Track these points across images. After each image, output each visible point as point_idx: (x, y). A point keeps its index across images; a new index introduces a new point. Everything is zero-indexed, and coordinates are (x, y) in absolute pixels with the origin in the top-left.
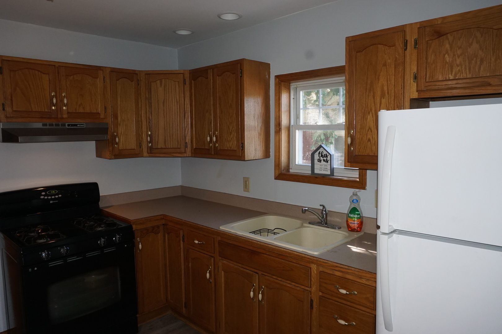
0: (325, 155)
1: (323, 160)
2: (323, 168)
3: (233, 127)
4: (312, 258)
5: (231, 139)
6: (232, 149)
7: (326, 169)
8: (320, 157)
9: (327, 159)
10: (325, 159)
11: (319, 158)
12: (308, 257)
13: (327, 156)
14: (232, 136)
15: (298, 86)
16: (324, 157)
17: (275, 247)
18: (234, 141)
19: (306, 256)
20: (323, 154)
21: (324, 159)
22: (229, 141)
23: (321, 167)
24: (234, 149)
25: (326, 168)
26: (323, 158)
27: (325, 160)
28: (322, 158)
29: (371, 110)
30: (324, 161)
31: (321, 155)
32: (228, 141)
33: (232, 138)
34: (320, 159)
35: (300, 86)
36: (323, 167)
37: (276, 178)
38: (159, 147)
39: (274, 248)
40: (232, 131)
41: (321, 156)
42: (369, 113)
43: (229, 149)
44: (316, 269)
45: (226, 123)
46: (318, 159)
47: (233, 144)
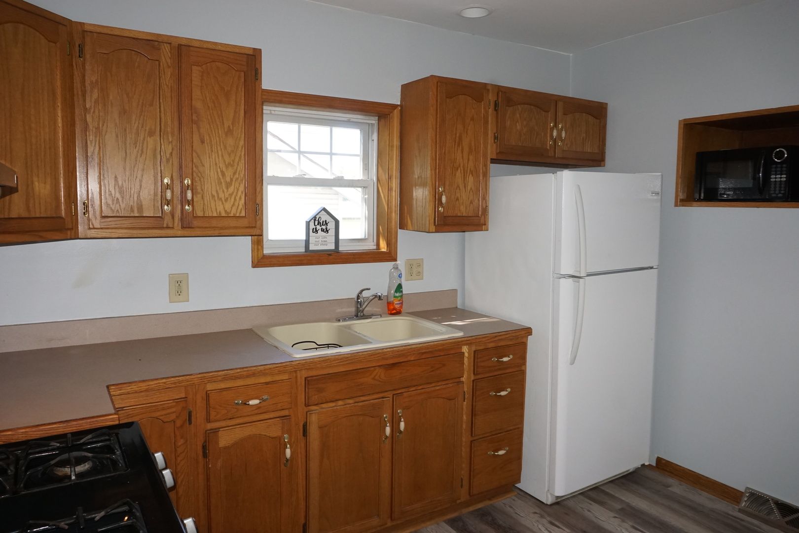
0: (324, 223)
1: (320, 230)
2: (320, 242)
3: (235, 173)
4: (470, 338)
5: (231, 195)
6: (232, 215)
7: (325, 243)
8: (316, 224)
9: (326, 228)
10: (324, 227)
11: (314, 227)
12: (466, 339)
13: (326, 224)
14: (231, 189)
15: (273, 112)
16: (323, 225)
17: (421, 345)
18: (238, 198)
19: (463, 339)
20: (321, 222)
21: (322, 228)
22: (223, 200)
23: (317, 240)
24: (238, 215)
25: (325, 241)
26: (320, 226)
27: (324, 229)
28: (318, 227)
29: (460, 166)
30: (322, 231)
31: (318, 221)
32: (221, 199)
33: (233, 193)
34: (316, 228)
35: (276, 113)
36: (320, 239)
37: (255, 265)
38: (14, 215)
39: (420, 347)
40: (231, 180)
41: (318, 224)
42: (457, 169)
43: (223, 214)
44: (467, 351)
45: (216, 164)
46: (313, 229)
47: (233, 205)
